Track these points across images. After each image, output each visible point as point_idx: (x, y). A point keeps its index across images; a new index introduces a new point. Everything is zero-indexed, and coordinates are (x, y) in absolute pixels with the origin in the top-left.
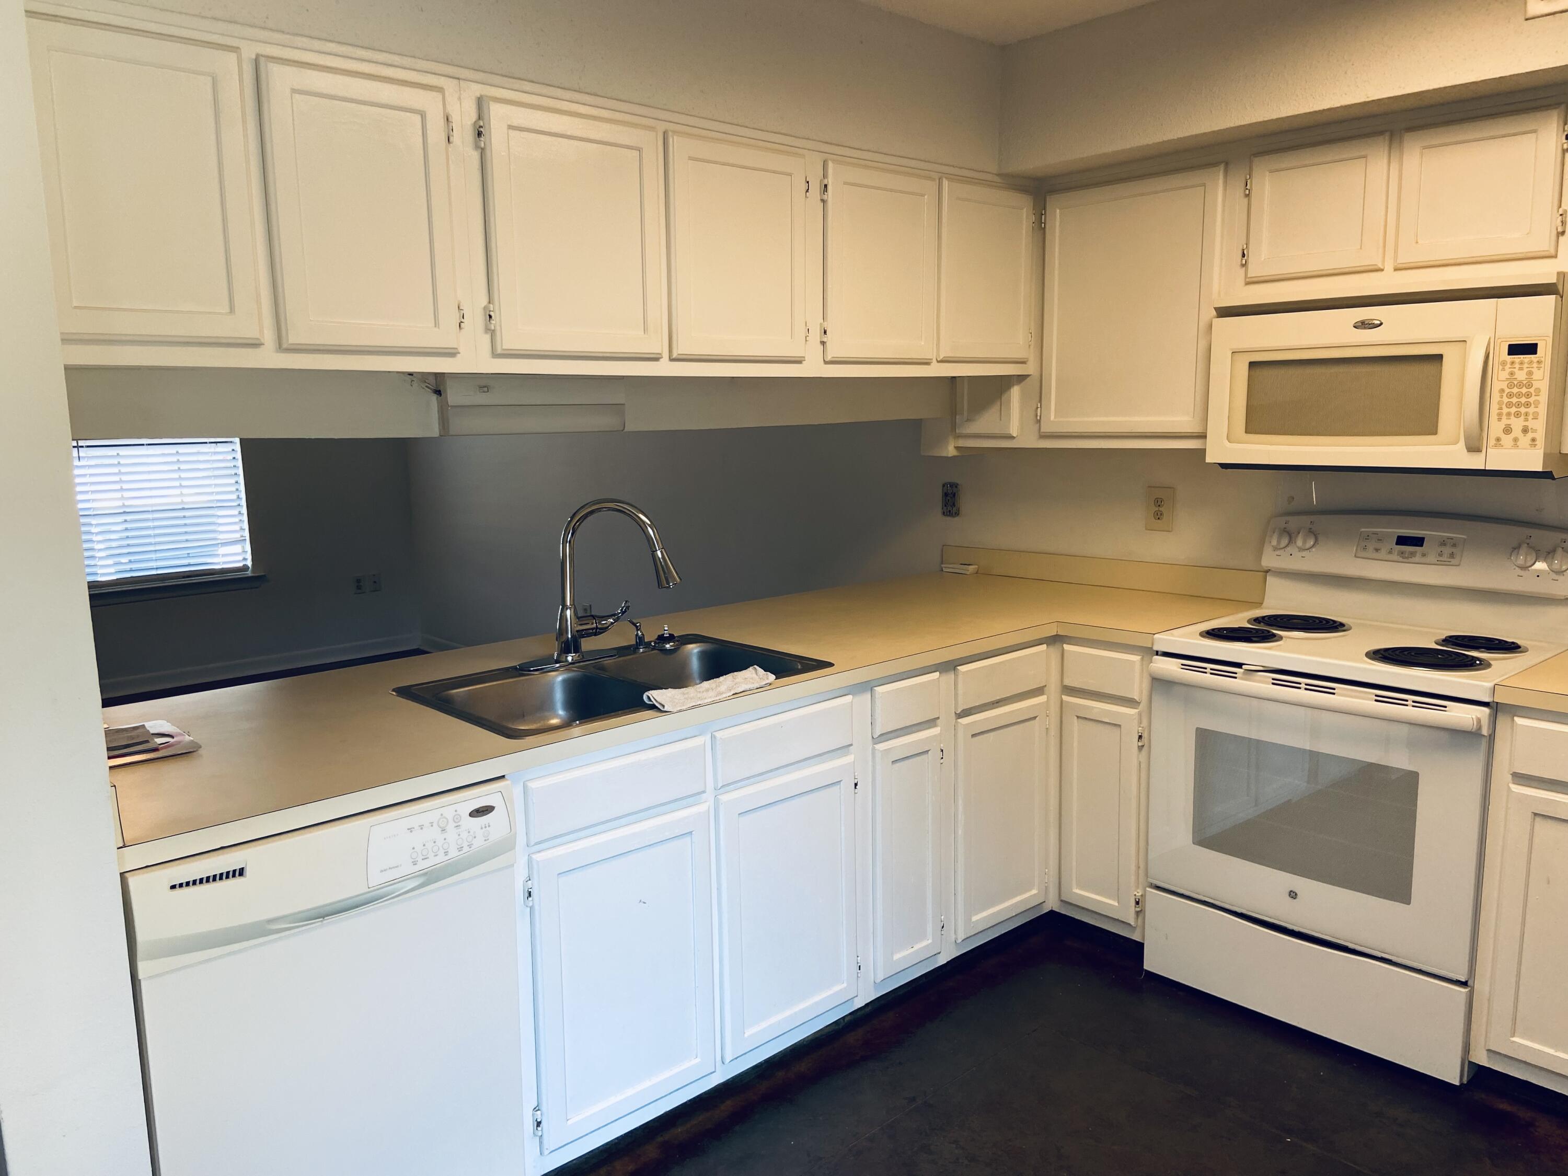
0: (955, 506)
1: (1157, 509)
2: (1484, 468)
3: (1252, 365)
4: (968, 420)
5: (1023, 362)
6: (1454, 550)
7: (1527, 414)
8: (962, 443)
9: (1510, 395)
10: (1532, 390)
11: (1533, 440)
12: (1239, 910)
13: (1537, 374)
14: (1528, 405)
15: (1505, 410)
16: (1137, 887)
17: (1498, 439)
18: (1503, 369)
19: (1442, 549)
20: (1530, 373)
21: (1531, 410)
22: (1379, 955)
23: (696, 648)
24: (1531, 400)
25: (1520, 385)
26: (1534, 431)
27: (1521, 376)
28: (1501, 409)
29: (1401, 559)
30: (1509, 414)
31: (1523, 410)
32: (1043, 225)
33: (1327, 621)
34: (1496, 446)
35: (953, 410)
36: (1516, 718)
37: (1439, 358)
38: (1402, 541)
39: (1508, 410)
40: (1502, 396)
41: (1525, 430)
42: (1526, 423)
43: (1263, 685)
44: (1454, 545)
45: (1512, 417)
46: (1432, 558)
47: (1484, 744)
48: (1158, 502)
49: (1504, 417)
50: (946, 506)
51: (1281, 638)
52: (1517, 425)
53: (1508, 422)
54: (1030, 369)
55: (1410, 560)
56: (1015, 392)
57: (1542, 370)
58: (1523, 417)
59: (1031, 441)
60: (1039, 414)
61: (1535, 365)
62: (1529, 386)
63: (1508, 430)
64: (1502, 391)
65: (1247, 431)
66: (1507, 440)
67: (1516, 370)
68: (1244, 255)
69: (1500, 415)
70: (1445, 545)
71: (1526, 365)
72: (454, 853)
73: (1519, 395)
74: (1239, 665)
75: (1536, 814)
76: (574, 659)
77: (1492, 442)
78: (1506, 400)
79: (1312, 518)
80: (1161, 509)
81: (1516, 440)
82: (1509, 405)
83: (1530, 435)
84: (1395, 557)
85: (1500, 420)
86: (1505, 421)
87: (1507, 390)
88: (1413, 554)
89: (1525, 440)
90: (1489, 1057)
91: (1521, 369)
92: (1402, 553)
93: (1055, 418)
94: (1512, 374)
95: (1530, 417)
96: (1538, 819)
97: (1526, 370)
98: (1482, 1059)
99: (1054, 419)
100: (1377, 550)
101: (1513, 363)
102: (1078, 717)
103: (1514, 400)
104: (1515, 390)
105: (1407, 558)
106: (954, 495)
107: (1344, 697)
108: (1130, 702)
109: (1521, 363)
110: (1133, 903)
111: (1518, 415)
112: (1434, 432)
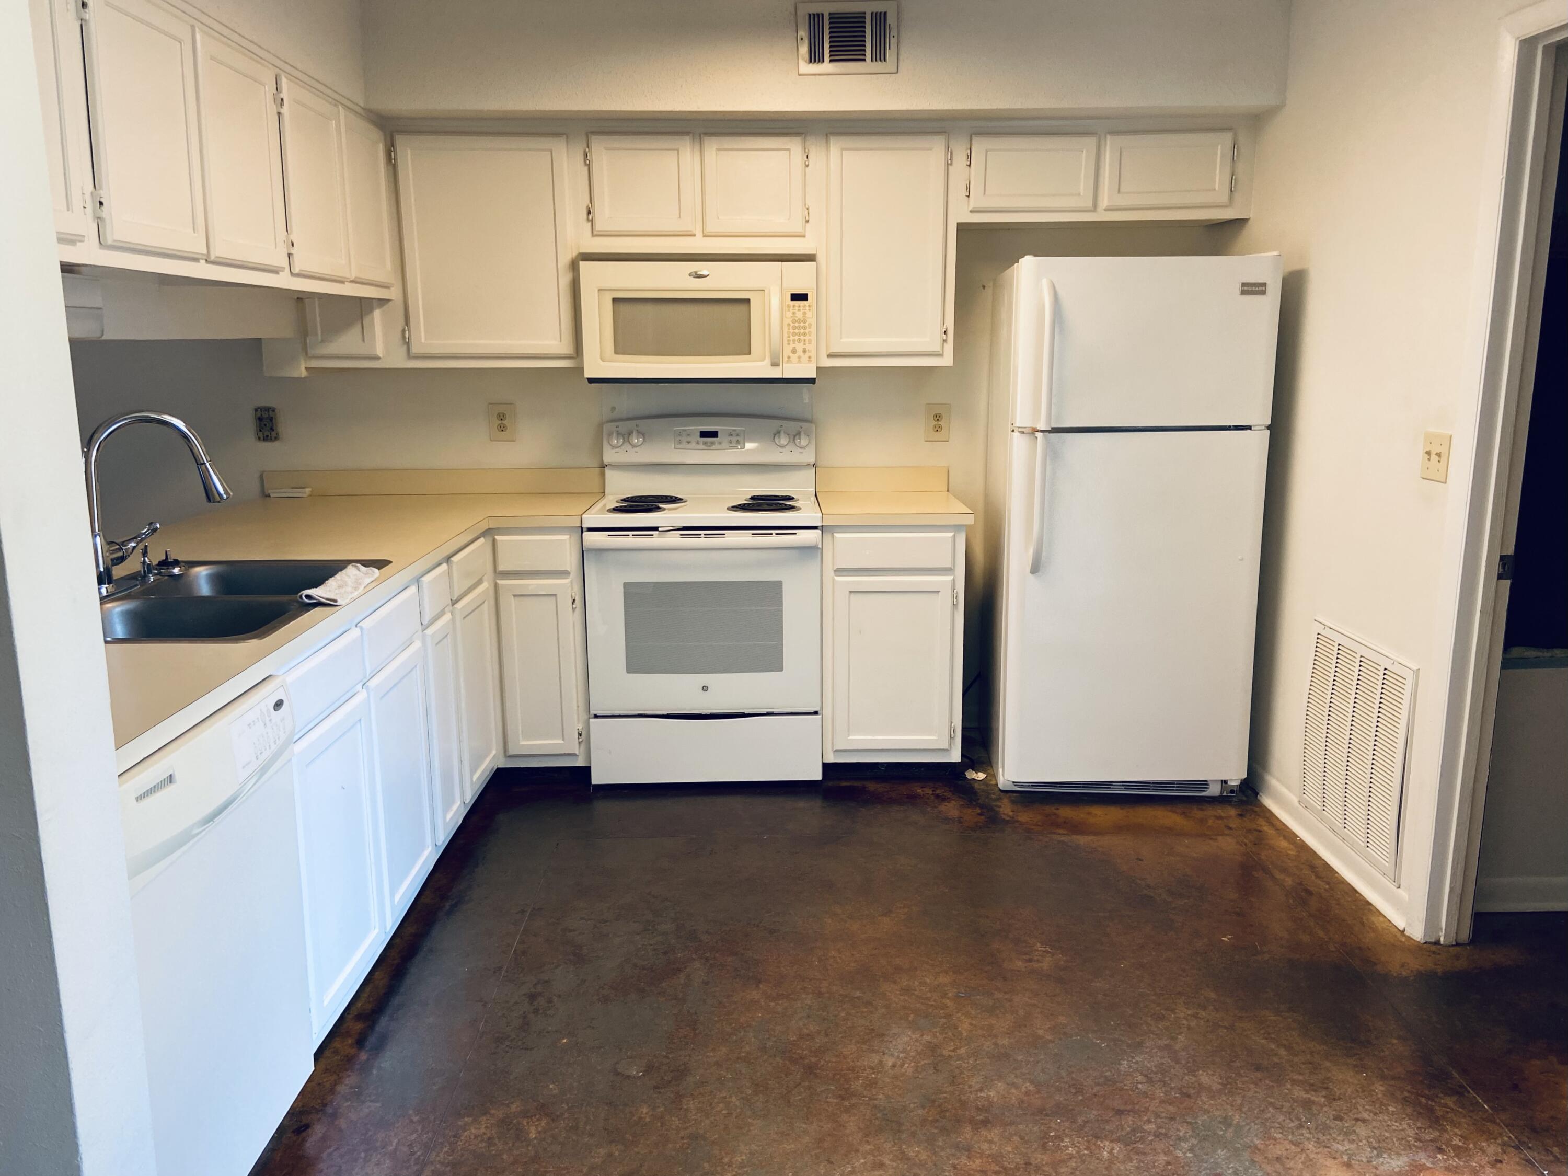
0: (273, 430)
1: (500, 422)
2: (781, 377)
3: (615, 300)
4: (322, 341)
5: (386, 287)
6: (738, 438)
7: (804, 340)
8: (314, 364)
9: (794, 328)
10: (807, 324)
11: (810, 357)
12: (665, 713)
13: (809, 314)
14: (805, 334)
15: (792, 338)
16: (578, 723)
17: (789, 357)
18: (789, 310)
19: (731, 438)
20: (805, 313)
21: (807, 338)
22: (765, 711)
23: (204, 570)
24: (807, 331)
25: (799, 321)
26: (810, 351)
27: (799, 315)
28: (789, 337)
29: (706, 448)
30: (794, 341)
31: (802, 338)
32: (393, 161)
33: (671, 497)
34: (788, 362)
35: (304, 332)
36: (835, 534)
37: (748, 301)
38: (704, 434)
39: (793, 338)
40: (789, 329)
41: (804, 351)
42: (805, 347)
43: (674, 539)
44: (738, 435)
45: (796, 342)
46: (725, 445)
47: (820, 551)
48: (501, 417)
49: (791, 342)
50: (261, 431)
51: (664, 509)
52: (799, 347)
53: (794, 346)
54: (394, 294)
55: (712, 448)
56: (377, 313)
57: (811, 311)
58: (802, 343)
59: (396, 360)
60: (407, 336)
61: (807, 308)
62: (805, 322)
63: (794, 351)
64: (789, 325)
65: (616, 352)
66: (794, 357)
67: (796, 311)
68: (589, 212)
69: (789, 341)
70: (732, 435)
71: (801, 308)
72: (273, 747)
73: (799, 328)
74: (656, 529)
75: (851, 592)
76: (109, 591)
77: (785, 359)
78: (791, 331)
79: (638, 422)
80: (503, 422)
81: (799, 357)
82: (794, 334)
83: (807, 354)
84: (701, 446)
85: (789, 344)
86: (792, 345)
87: (792, 324)
88: (713, 443)
89: (805, 358)
90: (834, 755)
91: (799, 310)
92: (705, 443)
93: (426, 339)
94: (794, 313)
95: (807, 343)
96: (852, 595)
97: (802, 311)
98: (831, 759)
99: (423, 340)
100: (689, 442)
101: (794, 306)
102: (514, 596)
103: (797, 331)
104: (797, 325)
105: (710, 446)
106: (271, 419)
107: (732, 538)
108: (564, 574)
109: (799, 307)
110: (576, 736)
111: (799, 341)
112: (749, 353)
